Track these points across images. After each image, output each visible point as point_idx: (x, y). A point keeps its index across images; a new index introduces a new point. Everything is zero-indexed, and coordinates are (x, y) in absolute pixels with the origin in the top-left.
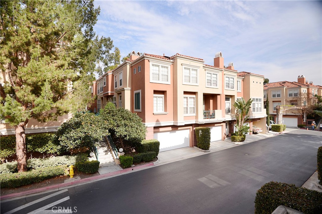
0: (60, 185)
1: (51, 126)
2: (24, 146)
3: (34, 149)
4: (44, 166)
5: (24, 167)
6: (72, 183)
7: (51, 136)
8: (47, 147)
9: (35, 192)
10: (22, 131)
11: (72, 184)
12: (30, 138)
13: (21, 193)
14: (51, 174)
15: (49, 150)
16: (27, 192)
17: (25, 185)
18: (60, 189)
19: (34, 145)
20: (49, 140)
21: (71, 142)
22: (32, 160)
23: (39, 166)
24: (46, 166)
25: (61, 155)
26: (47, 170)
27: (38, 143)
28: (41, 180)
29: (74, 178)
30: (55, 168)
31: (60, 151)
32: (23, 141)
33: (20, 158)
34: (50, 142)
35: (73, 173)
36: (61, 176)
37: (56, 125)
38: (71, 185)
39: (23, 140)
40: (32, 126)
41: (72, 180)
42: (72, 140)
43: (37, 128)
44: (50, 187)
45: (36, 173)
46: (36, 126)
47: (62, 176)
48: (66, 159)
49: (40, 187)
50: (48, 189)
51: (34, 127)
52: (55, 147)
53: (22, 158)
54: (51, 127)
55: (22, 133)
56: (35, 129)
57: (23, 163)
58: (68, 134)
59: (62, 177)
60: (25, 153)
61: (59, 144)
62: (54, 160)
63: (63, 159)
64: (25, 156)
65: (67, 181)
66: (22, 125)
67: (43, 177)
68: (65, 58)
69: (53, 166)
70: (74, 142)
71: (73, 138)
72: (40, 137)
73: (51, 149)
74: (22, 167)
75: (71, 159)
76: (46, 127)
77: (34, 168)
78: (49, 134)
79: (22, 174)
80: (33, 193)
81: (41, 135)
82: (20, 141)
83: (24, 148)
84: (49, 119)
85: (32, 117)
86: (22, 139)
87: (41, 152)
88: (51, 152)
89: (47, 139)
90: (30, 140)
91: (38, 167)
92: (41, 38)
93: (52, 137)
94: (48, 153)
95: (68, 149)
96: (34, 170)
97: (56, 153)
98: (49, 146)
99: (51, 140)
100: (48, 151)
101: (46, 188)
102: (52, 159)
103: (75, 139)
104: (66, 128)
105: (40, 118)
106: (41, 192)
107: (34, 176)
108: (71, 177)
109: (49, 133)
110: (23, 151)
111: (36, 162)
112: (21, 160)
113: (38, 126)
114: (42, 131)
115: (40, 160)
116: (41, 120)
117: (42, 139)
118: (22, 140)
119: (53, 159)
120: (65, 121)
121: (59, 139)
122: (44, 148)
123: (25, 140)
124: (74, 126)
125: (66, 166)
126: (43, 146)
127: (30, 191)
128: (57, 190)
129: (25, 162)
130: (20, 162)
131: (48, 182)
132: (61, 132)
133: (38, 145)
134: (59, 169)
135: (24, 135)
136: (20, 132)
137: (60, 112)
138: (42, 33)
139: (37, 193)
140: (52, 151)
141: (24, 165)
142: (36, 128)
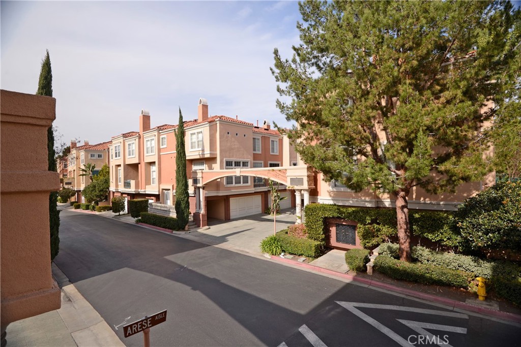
0: (457, 302)
1: (450, 200)
2: (407, 226)
3: (422, 233)
4: (435, 263)
5: (407, 255)
6: (479, 309)
7: (447, 218)
8: (442, 234)
9: (418, 296)
10: (403, 204)
11: (479, 311)
12: (417, 216)
13: (400, 289)
14: (443, 278)
15: (445, 240)
16: (408, 291)
17: (406, 281)
18: (455, 309)
19: (422, 227)
20: (444, 224)
21: (480, 234)
22: (418, 249)
23: (428, 261)
24: (439, 263)
25: (465, 253)
26: (438, 271)
27: (428, 225)
28: (429, 283)
29: (484, 303)
30: (451, 272)
31: (463, 246)
32: (406, 219)
33: (402, 241)
34: (446, 228)
35: (485, 293)
36: (462, 289)
37: (458, 201)
38: (478, 313)
39: (406, 217)
40: (422, 199)
41: (481, 304)
42: (482, 230)
43: (429, 202)
44: (440, 299)
45: (422, 269)
46: (427, 199)
47: (464, 290)
48: (472, 263)
49: (426, 292)
50: (437, 301)
51: (424, 200)
52: (454, 237)
53: (405, 242)
54: (450, 203)
55: (403, 207)
56: (425, 203)
57: (406, 249)
58: (475, 218)
59: (464, 292)
60: (408, 236)
61: (460, 234)
62: (452, 258)
63: (467, 260)
64: (408, 240)
65: (470, 302)
66: (402, 195)
67: (431, 279)
68: (457, 84)
69: (449, 267)
70: (487, 235)
71: (483, 227)
72: (431, 217)
73: (448, 239)
74: (405, 254)
75: (483, 266)
76: (442, 203)
77: (421, 261)
78: (445, 215)
79: (403, 264)
80: (415, 296)
81: (432, 214)
82: (402, 218)
83: (407, 228)
84: (442, 189)
85: (419, 185)
86: (404, 215)
87: (433, 241)
88: (447, 243)
89: (441, 221)
90: (417, 218)
91: (426, 261)
92: (412, 67)
93: (449, 219)
94: (443, 244)
95: (474, 246)
96: (420, 264)
97: (456, 247)
98: (444, 233)
99: (447, 223)
100: (443, 240)
101: (434, 297)
102: (448, 256)
103: (486, 229)
104: (472, 208)
105: (429, 188)
106: (426, 300)
107: (417, 271)
108: (481, 298)
109: (446, 212)
110: (406, 232)
111: (423, 252)
112: (403, 245)
113: (430, 200)
114: (435, 208)
115: (430, 251)
116: (430, 190)
117: (434, 220)
118: (404, 217)
119: (450, 256)
120: (474, 194)
121: (458, 225)
122: (436, 235)
123: (407, 217)
124: (487, 205)
125: (473, 274)
126: (434, 231)
127: (412, 292)
128: (451, 308)
129: (409, 249)
130: (403, 247)
131: (439, 290)
132: (463, 214)
133: (427, 228)
134: (459, 276)
135: (406, 210)
136: (401, 206)
137: (453, 179)
138: (413, 60)
139: (420, 298)
140: (449, 243)
141: (407, 252)
142: (427, 202)
